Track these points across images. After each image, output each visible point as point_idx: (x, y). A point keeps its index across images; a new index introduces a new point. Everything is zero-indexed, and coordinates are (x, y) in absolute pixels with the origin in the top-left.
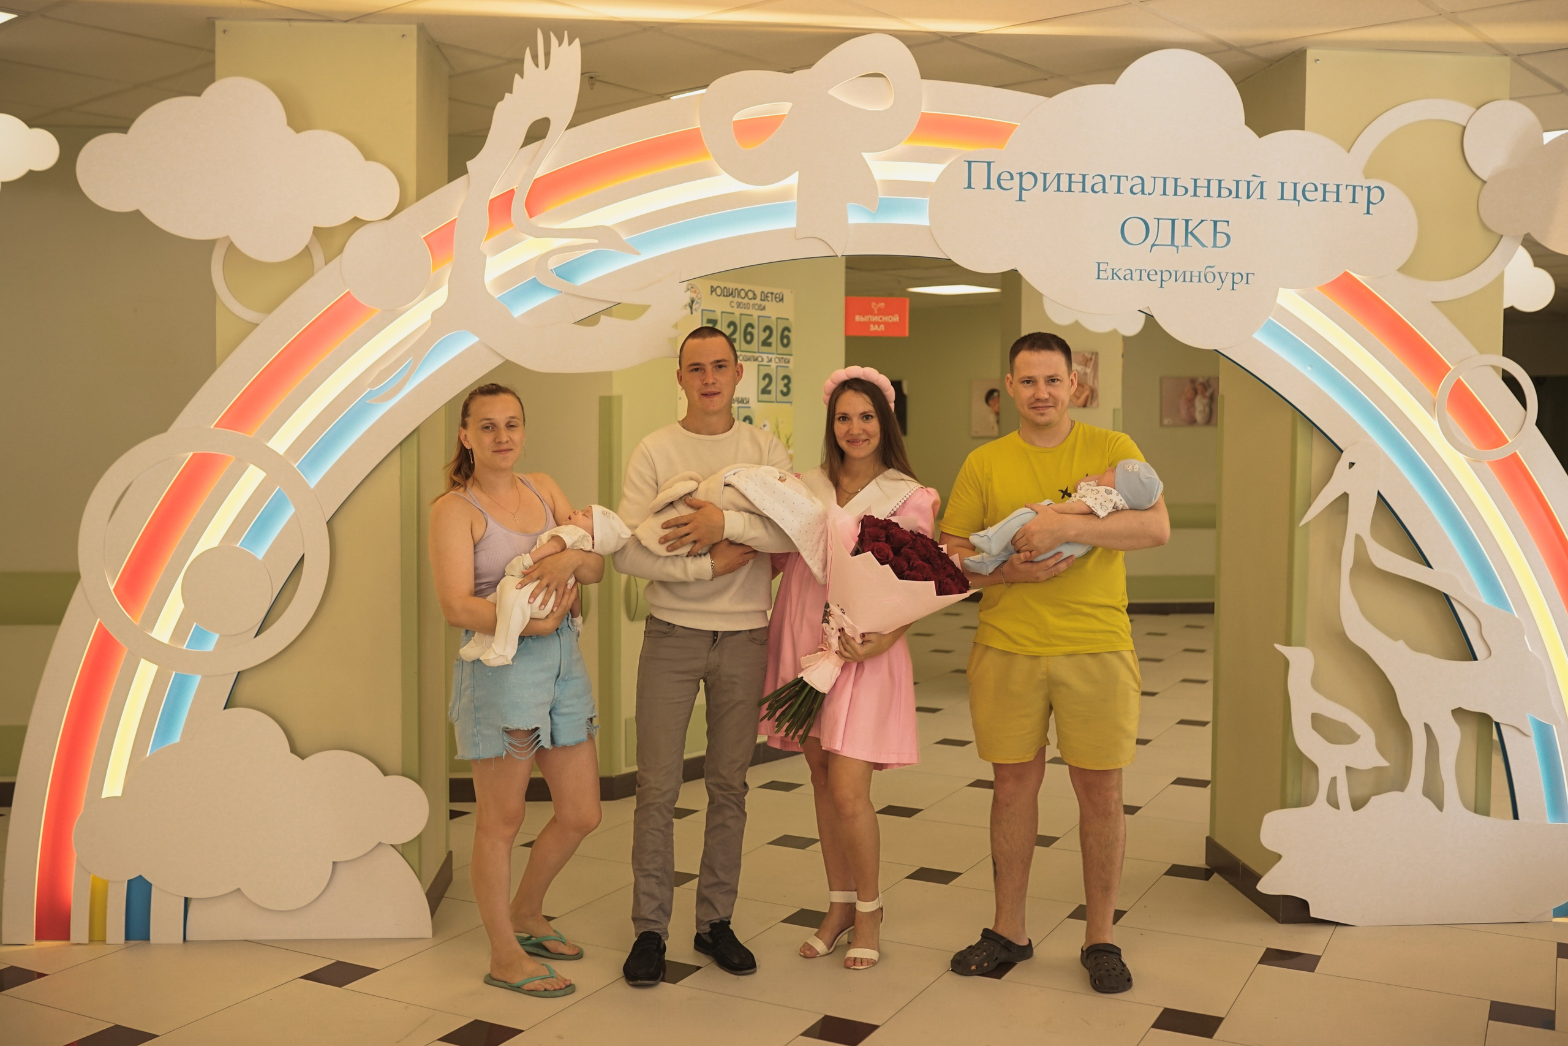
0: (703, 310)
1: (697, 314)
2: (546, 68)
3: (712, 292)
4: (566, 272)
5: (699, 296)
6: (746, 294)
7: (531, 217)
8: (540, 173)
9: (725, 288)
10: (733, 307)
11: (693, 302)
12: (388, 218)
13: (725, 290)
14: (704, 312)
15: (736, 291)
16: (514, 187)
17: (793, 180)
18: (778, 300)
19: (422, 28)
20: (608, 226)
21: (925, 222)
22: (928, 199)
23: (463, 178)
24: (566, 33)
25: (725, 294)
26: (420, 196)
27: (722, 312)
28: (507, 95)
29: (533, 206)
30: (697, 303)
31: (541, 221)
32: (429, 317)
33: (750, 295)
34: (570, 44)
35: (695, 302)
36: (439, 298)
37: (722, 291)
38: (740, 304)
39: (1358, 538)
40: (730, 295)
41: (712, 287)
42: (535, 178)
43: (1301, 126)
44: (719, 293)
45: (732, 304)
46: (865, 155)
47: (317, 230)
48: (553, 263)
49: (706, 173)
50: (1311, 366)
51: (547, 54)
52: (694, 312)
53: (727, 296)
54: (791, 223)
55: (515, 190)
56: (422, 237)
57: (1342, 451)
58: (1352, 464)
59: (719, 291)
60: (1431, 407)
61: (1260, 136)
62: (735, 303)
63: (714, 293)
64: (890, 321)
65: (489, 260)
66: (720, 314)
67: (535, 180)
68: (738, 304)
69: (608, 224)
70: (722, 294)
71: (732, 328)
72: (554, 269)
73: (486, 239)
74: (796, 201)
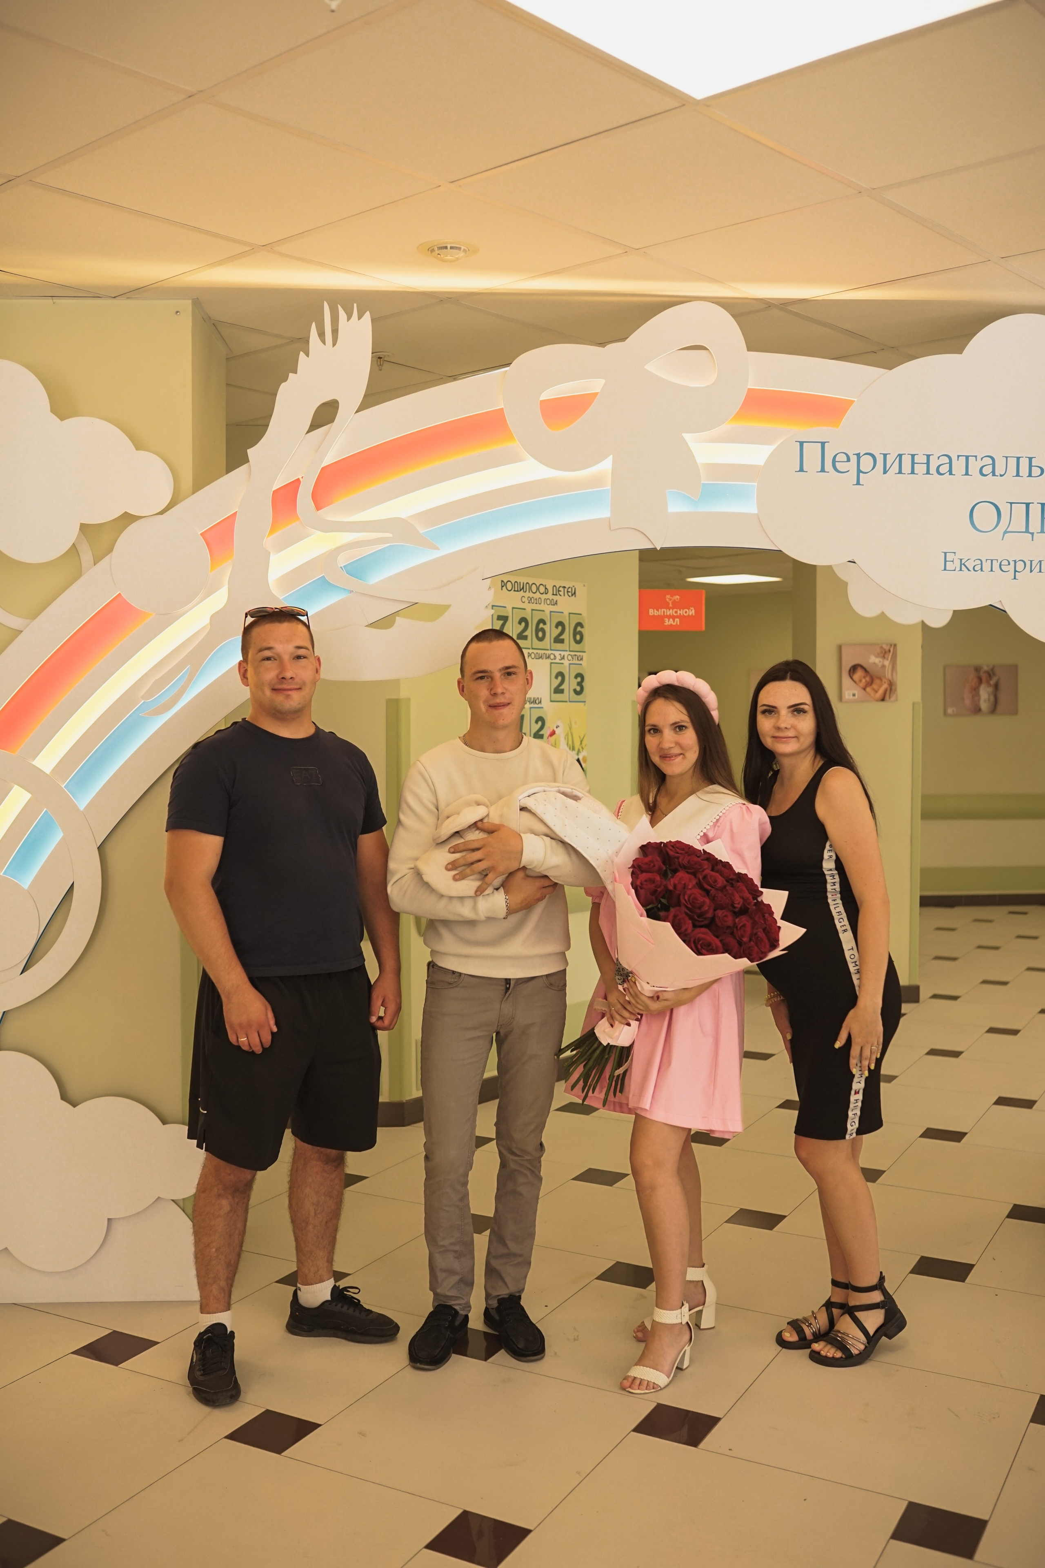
0: (493, 606)
2: (334, 345)
3: (502, 587)
4: (356, 569)
6: (538, 589)
7: (318, 509)
8: (328, 460)
9: (516, 582)
10: (524, 602)
12: (162, 513)
13: (516, 584)
14: (494, 611)
15: (528, 585)
16: (300, 477)
17: (606, 465)
18: (570, 594)
19: (197, 304)
20: (403, 517)
21: (754, 510)
22: (756, 484)
23: (243, 469)
24: (355, 305)
25: (516, 589)
26: (197, 487)
27: (513, 608)
28: (291, 375)
29: (320, 498)
31: (329, 514)
32: (208, 621)
33: (542, 589)
34: (359, 318)
36: (220, 600)
37: (513, 586)
38: (531, 599)
40: (521, 590)
41: (502, 581)
42: (322, 466)
44: (510, 588)
45: (524, 599)
46: (687, 436)
47: (84, 528)
48: (342, 560)
49: (511, 459)
51: (335, 332)
53: (518, 591)
54: (604, 513)
55: (301, 479)
56: (199, 533)
59: (509, 586)
62: (526, 597)
63: (504, 588)
64: (685, 615)
65: (274, 559)
66: (511, 610)
67: (322, 468)
68: (529, 599)
69: (403, 515)
70: (513, 589)
71: (523, 624)
72: (344, 566)
73: (269, 535)
74: (610, 488)
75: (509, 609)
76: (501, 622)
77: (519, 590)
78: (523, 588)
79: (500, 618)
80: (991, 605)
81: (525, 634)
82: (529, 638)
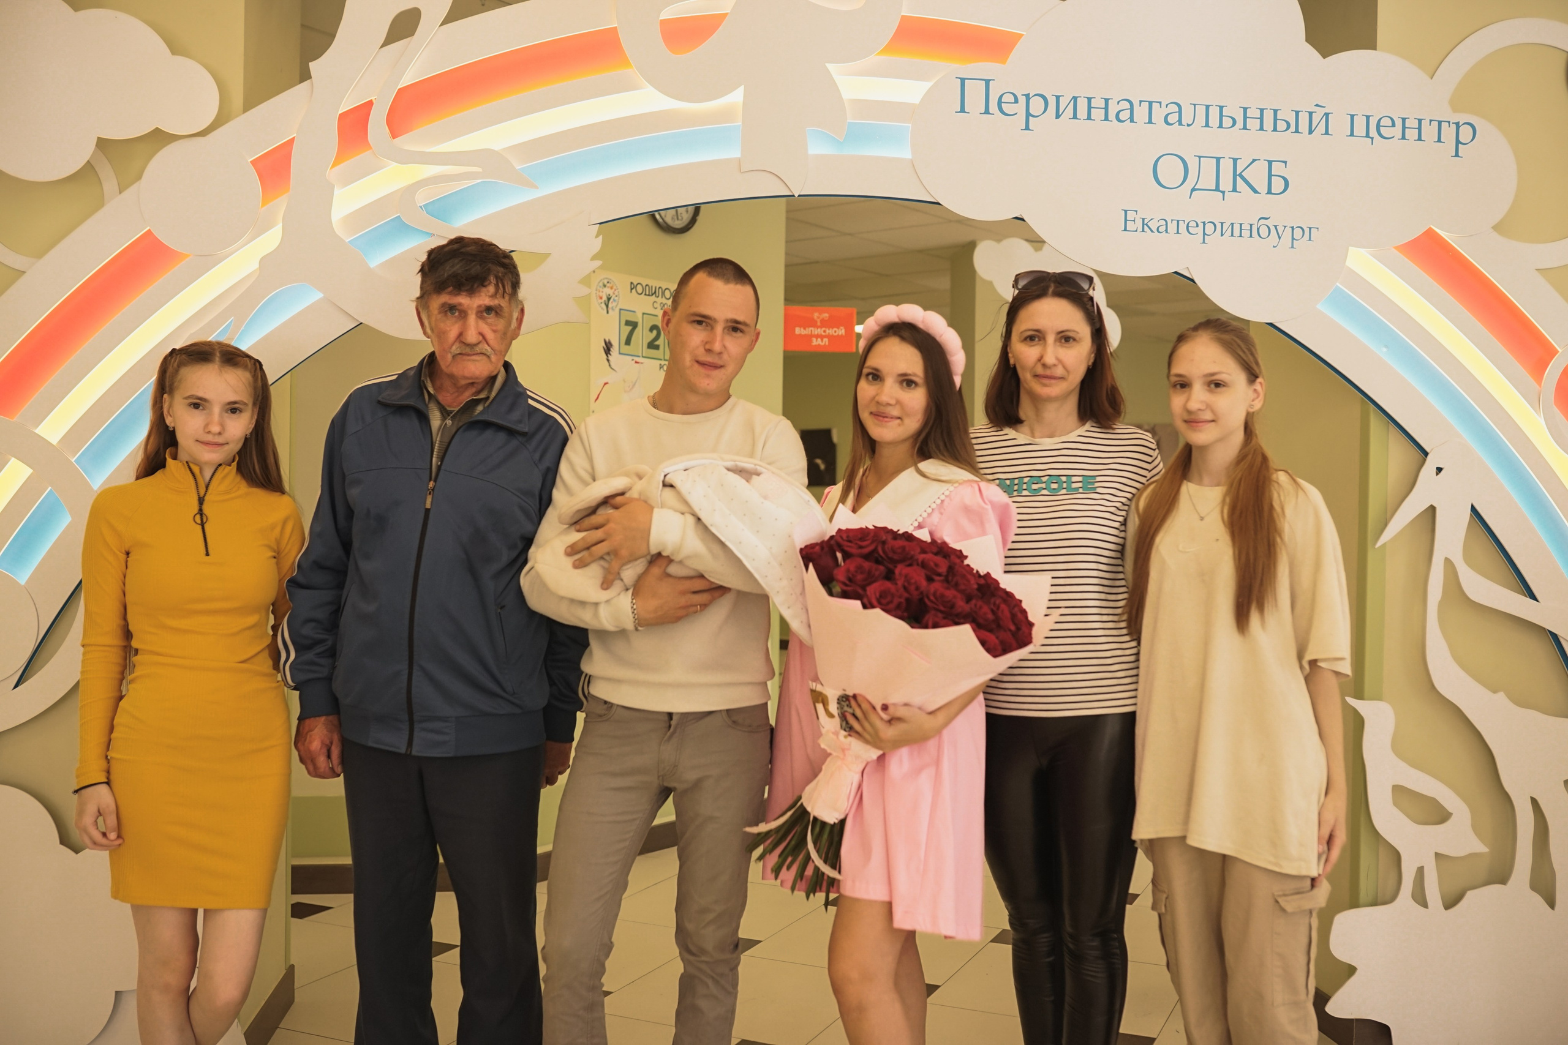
0: (620, 310)
1: (614, 314)
3: (632, 289)
4: (440, 211)
5: (616, 293)
7: (394, 135)
8: (407, 80)
9: (647, 285)
10: (656, 308)
11: (609, 299)
12: (204, 133)
13: (647, 287)
14: (622, 311)
15: (660, 290)
16: (373, 98)
17: (737, 97)
20: (496, 149)
21: (906, 154)
22: (910, 125)
23: (305, 85)
25: (647, 293)
26: (248, 105)
27: (643, 314)
29: (398, 122)
30: (614, 300)
31: (407, 142)
32: (257, 266)
35: (611, 300)
36: (271, 240)
37: (644, 289)
39: (1448, 562)
40: (652, 295)
41: (632, 283)
42: (399, 87)
43: (1372, 45)
44: (640, 291)
45: (656, 305)
46: (830, 67)
47: (101, 143)
48: (422, 198)
49: (627, 86)
50: (1386, 346)
52: (610, 311)
53: (649, 295)
54: (734, 152)
55: (374, 101)
56: (249, 161)
57: (1426, 454)
58: (1439, 470)
60: (1535, 401)
61: (1324, 57)
63: (634, 290)
64: (835, 334)
65: (337, 192)
66: (641, 315)
67: (399, 90)
68: (662, 305)
69: (497, 147)
70: (644, 293)
71: (655, 332)
72: (423, 205)
73: (333, 166)
74: (741, 124)
75: (640, 316)
76: (630, 328)
77: (651, 294)
78: (655, 292)
79: (628, 323)
80: (1176, 273)
81: (657, 343)
82: (661, 348)
